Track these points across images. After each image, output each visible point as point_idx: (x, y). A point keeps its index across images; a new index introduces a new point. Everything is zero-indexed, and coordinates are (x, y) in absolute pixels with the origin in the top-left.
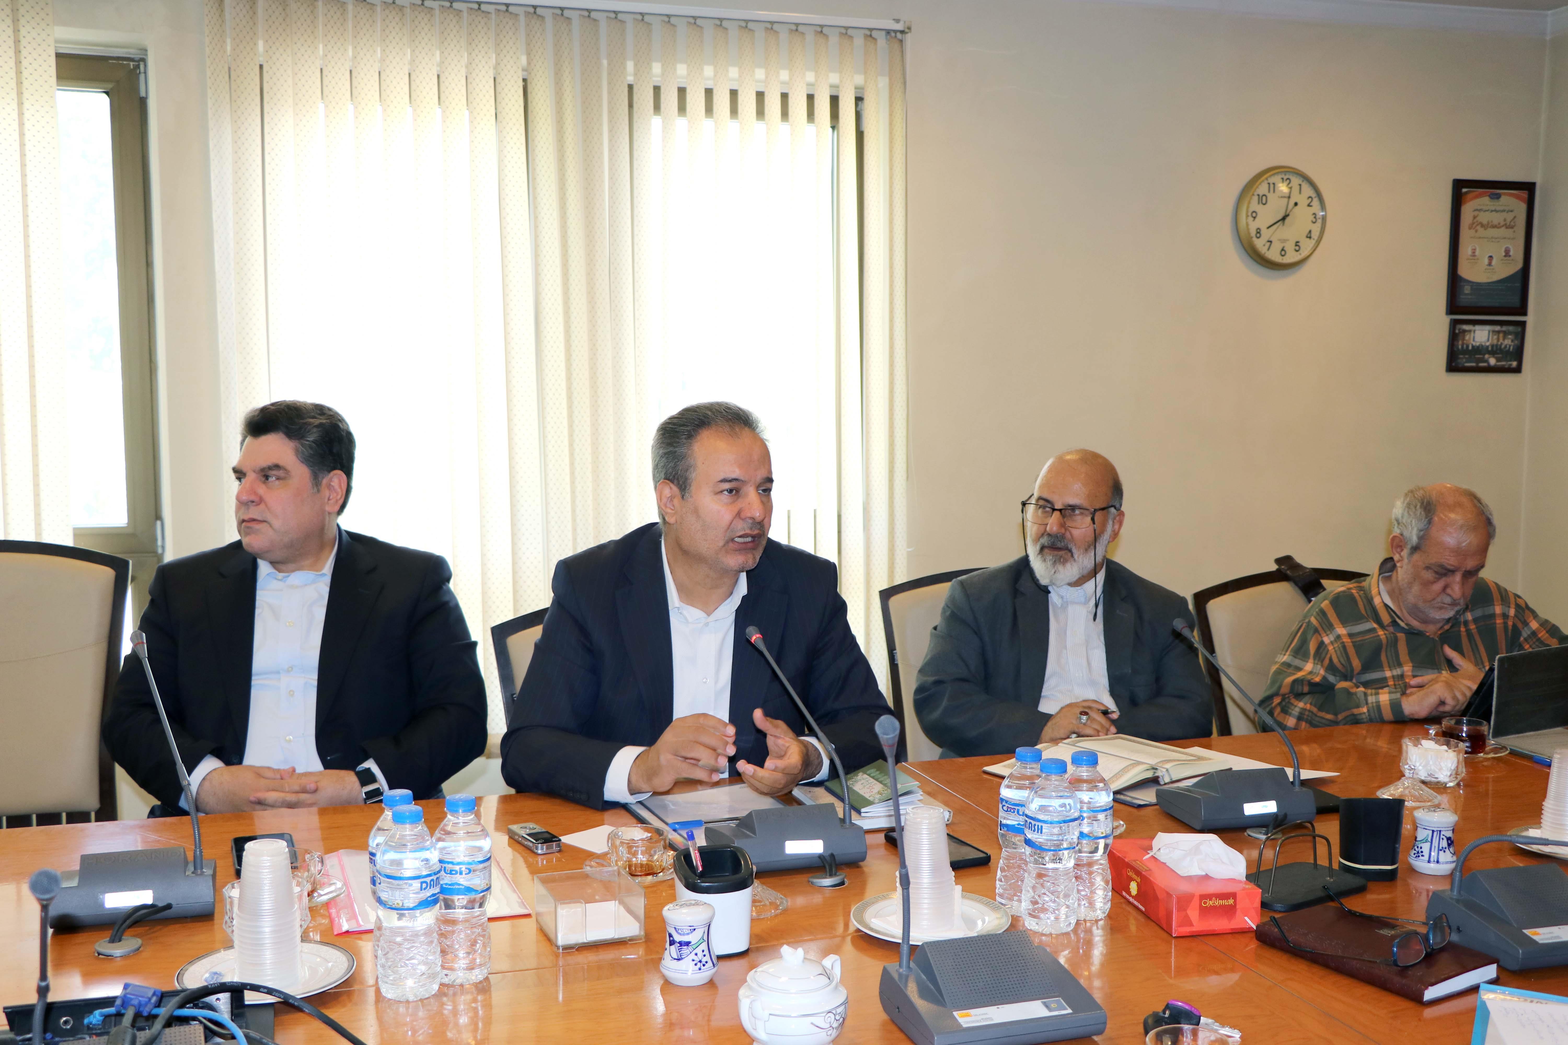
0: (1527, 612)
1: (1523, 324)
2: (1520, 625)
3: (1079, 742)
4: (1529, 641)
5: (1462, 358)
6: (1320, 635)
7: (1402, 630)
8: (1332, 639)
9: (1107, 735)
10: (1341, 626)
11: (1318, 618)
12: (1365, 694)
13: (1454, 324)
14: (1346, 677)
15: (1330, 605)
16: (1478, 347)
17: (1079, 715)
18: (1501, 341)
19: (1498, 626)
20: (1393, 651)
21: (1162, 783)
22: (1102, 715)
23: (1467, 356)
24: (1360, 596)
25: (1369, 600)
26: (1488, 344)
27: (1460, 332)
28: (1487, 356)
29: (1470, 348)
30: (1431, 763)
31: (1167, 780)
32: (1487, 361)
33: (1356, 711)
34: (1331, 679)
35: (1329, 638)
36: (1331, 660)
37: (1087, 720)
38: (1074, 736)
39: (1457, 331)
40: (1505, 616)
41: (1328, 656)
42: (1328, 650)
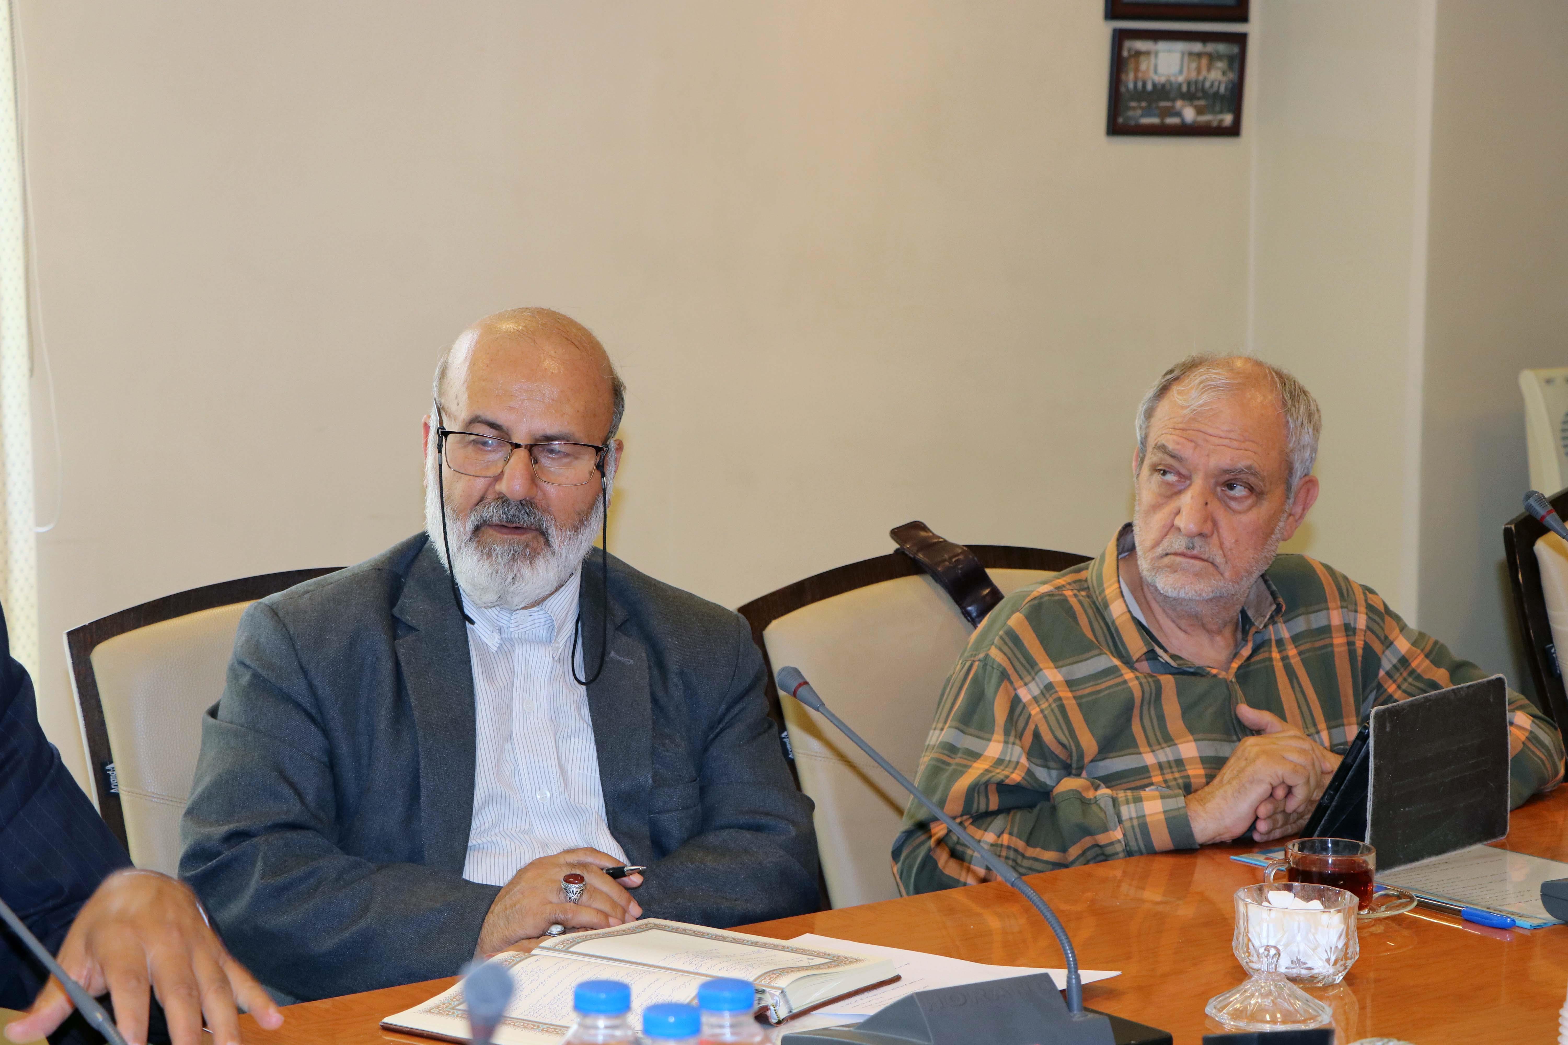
0: (1387, 618)
1: (1241, 40)
2: (1377, 646)
3: (575, 942)
4: (1396, 676)
5: (1134, 108)
6: (1011, 683)
7: (1167, 669)
8: (1037, 692)
9: (624, 922)
10: (1051, 665)
11: (1006, 649)
12: (1114, 801)
13: (1119, 38)
14: (1068, 769)
15: (1026, 623)
16: (1163, 86)
17: (563, 884)
18: (1204, 72)
19: (1336, 650)
20: (1153, 712)
21: (774, 1020)
22: (609, 879)
23: (1144, 104)
24: (1080, 602)
25: (1100, 610)
26: (1181, 79)
27: (1130, 56)
28: (1179, 104)
29: (1149, 87)
30: (1299, 938)
31: (783, 1013)
32: (1179, 114)
33: (1102, 839)
34: (1043, 775)
35: (1029, 690)
36: (1037, 735)
37: (582, 893)
38: (556, 929)
39: (1125, 54)
40: (1349, 629)
41: (1031, 727)
42: (1030, 715)
